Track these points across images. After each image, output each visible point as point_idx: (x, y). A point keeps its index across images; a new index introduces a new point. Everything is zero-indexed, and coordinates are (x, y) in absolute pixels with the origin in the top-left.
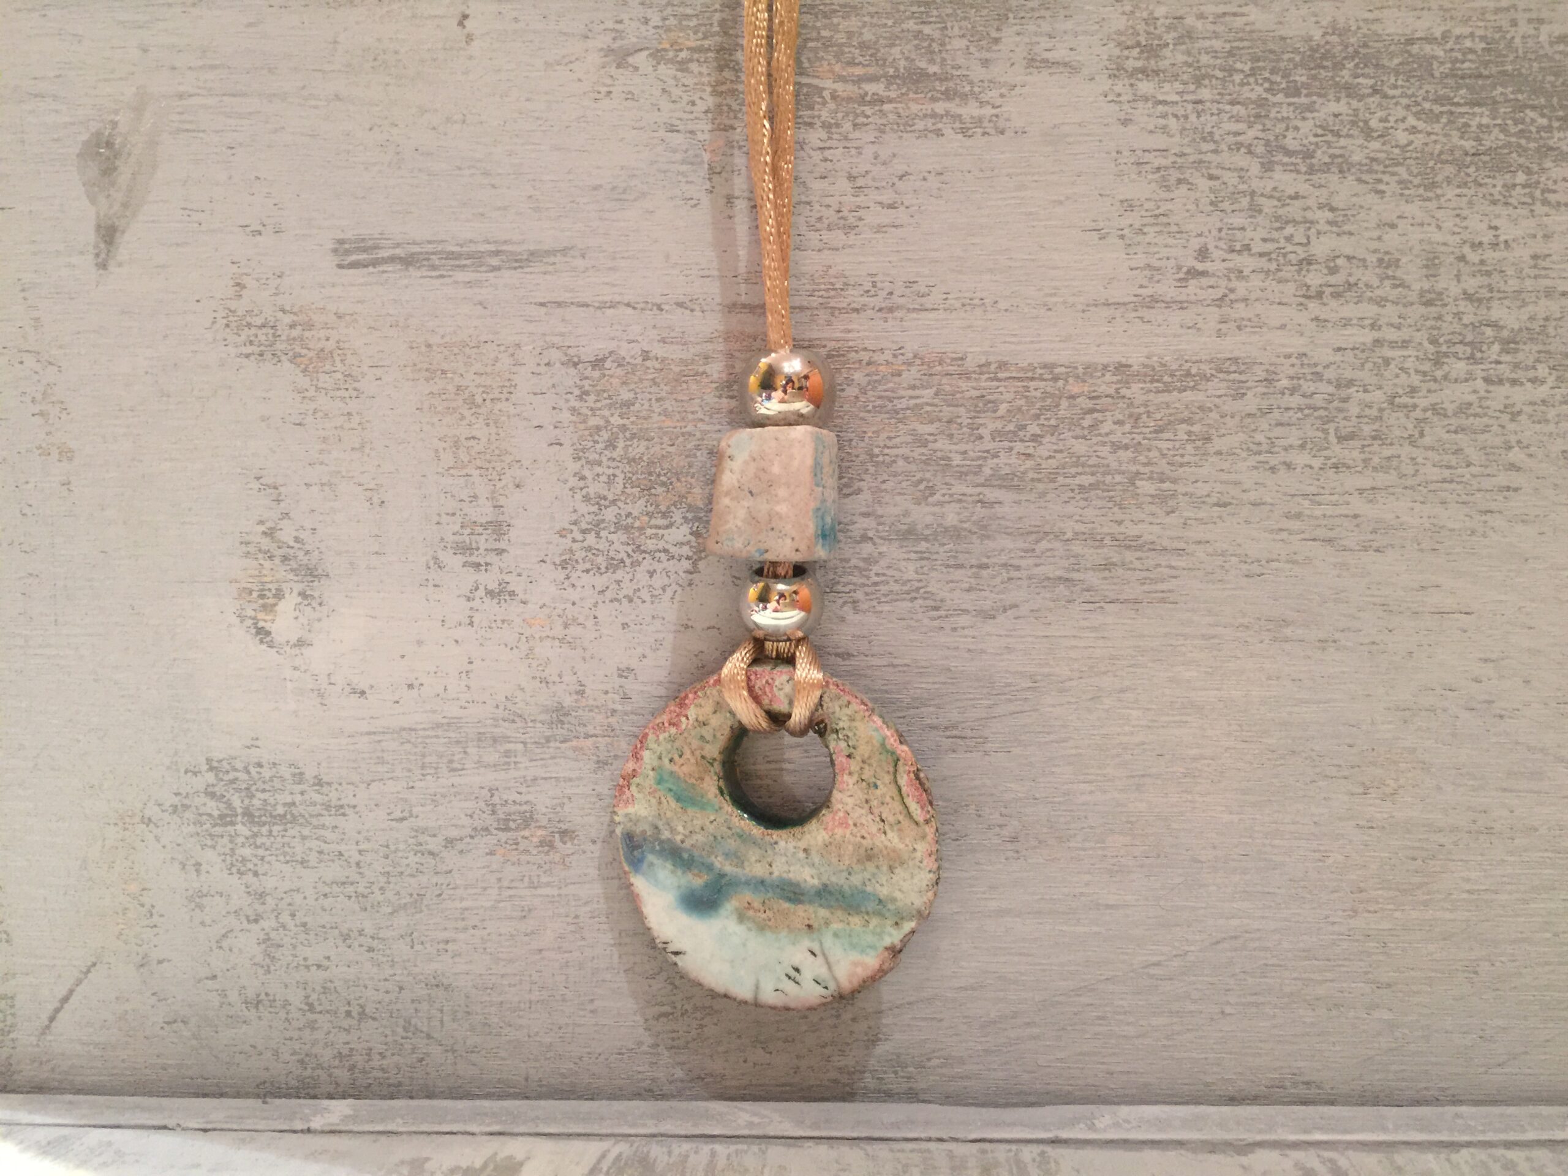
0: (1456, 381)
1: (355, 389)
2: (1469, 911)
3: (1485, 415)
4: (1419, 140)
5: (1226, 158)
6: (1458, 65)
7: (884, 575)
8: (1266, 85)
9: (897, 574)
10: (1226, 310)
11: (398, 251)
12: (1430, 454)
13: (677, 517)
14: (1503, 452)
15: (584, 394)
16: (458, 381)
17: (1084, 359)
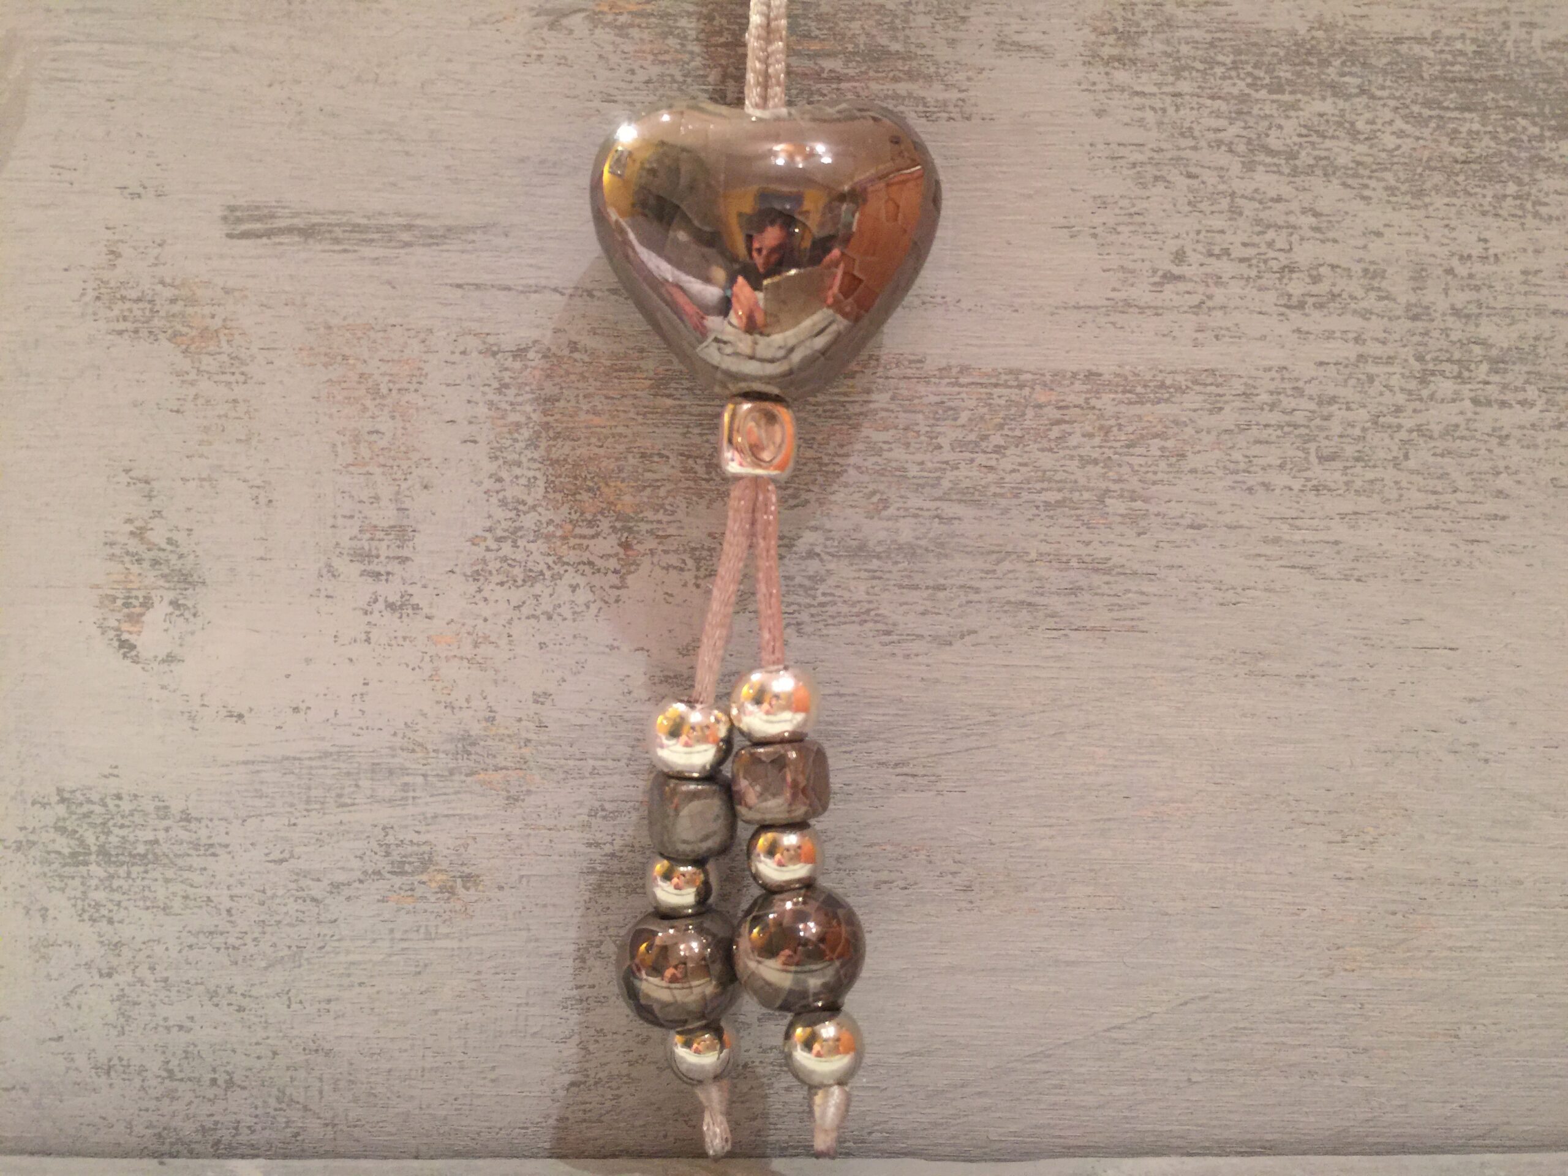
0: (1443, 401)
1: (243, 374)
2: (1451, 970)
3: (1473, 437)
4: (1407, 144)
5: (1205, 155)
6: (1448, 68)
7: (832, 595)
8: (1249, 80)
9: (847, 595)
10: (1203, 318)
11: (298, 222)
12: (1415, 478)
13: (605, 525)
14: (1489, 477)
15: (503, 387)
16: (361, 367)
17: (1052, 365)
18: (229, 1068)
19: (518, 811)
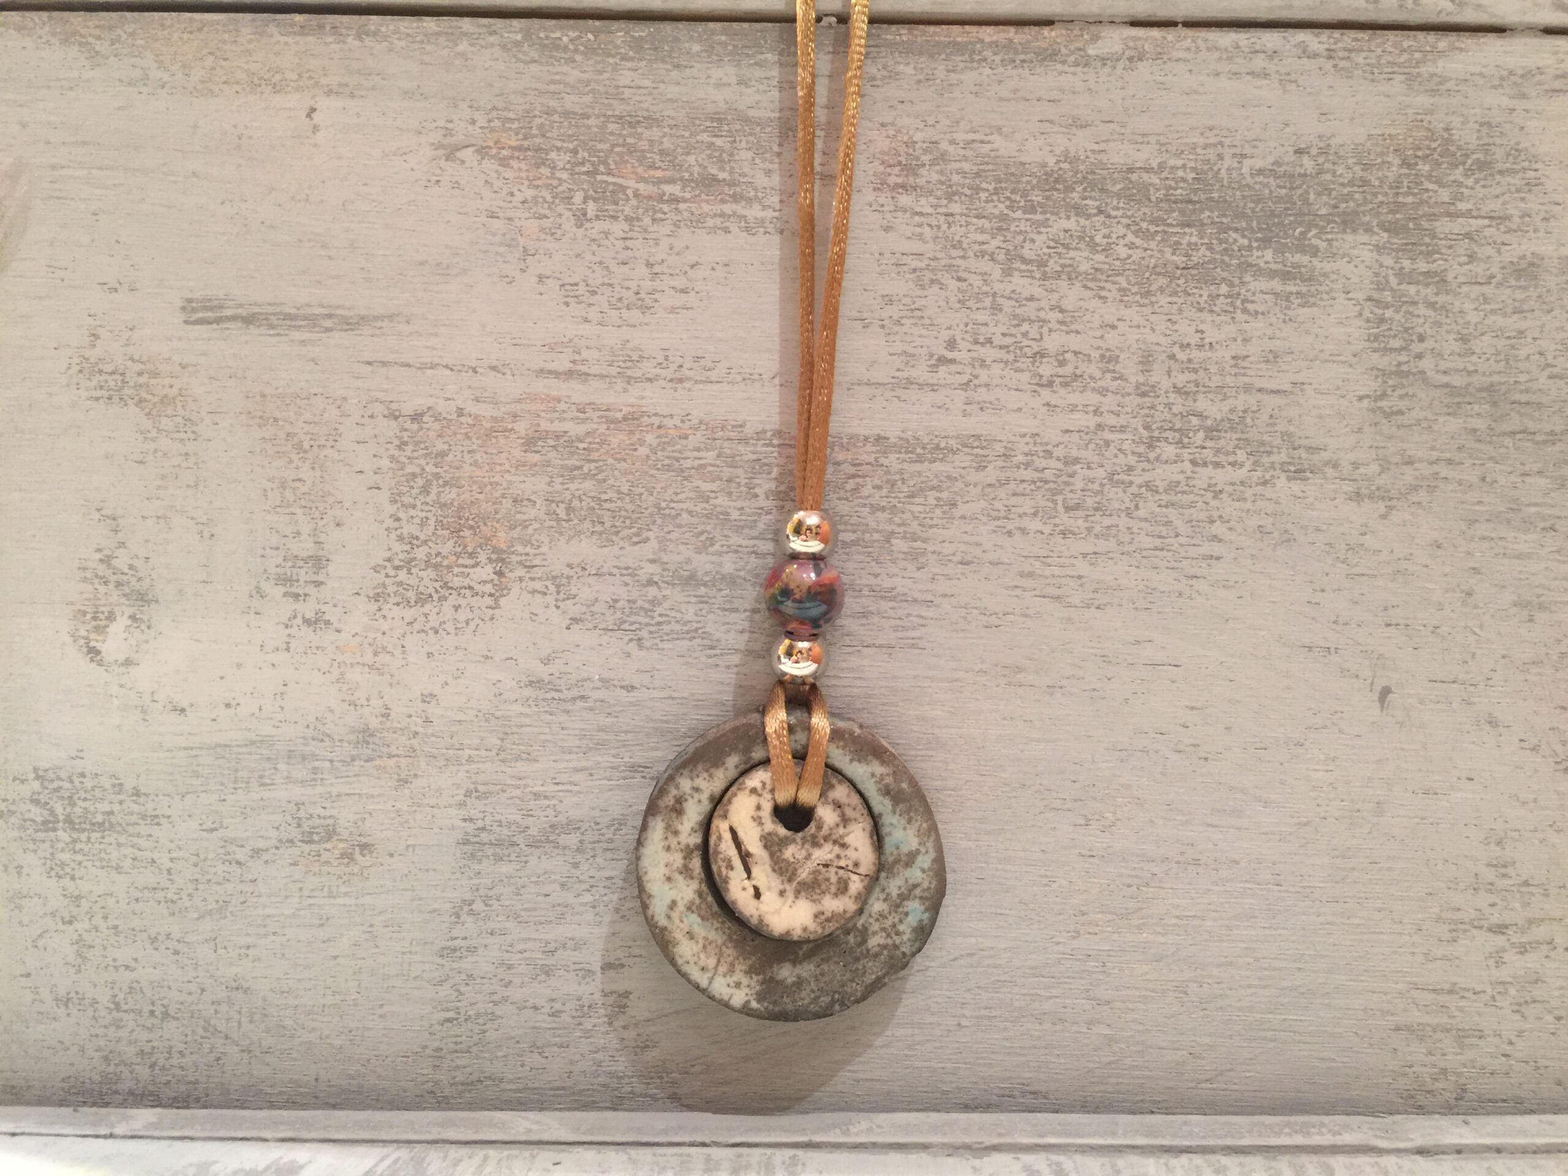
0: (1167, 462)
1: (193, 432)
2: (1179, 935)
3: (1192, 492)
4: (1137, 254)
5: (972, 263)
6: (1172, 192)
7: (667, 616)
8: (1008, 203)
9: (679, 616)
10: (970, 393)
11: (240, 311)
12: (1144, 525)
14: (1207, 525)
15: (402, 445)
16: (288, 428)
17: (848, 430)
18: (165, 1002)
19: (407, 791)
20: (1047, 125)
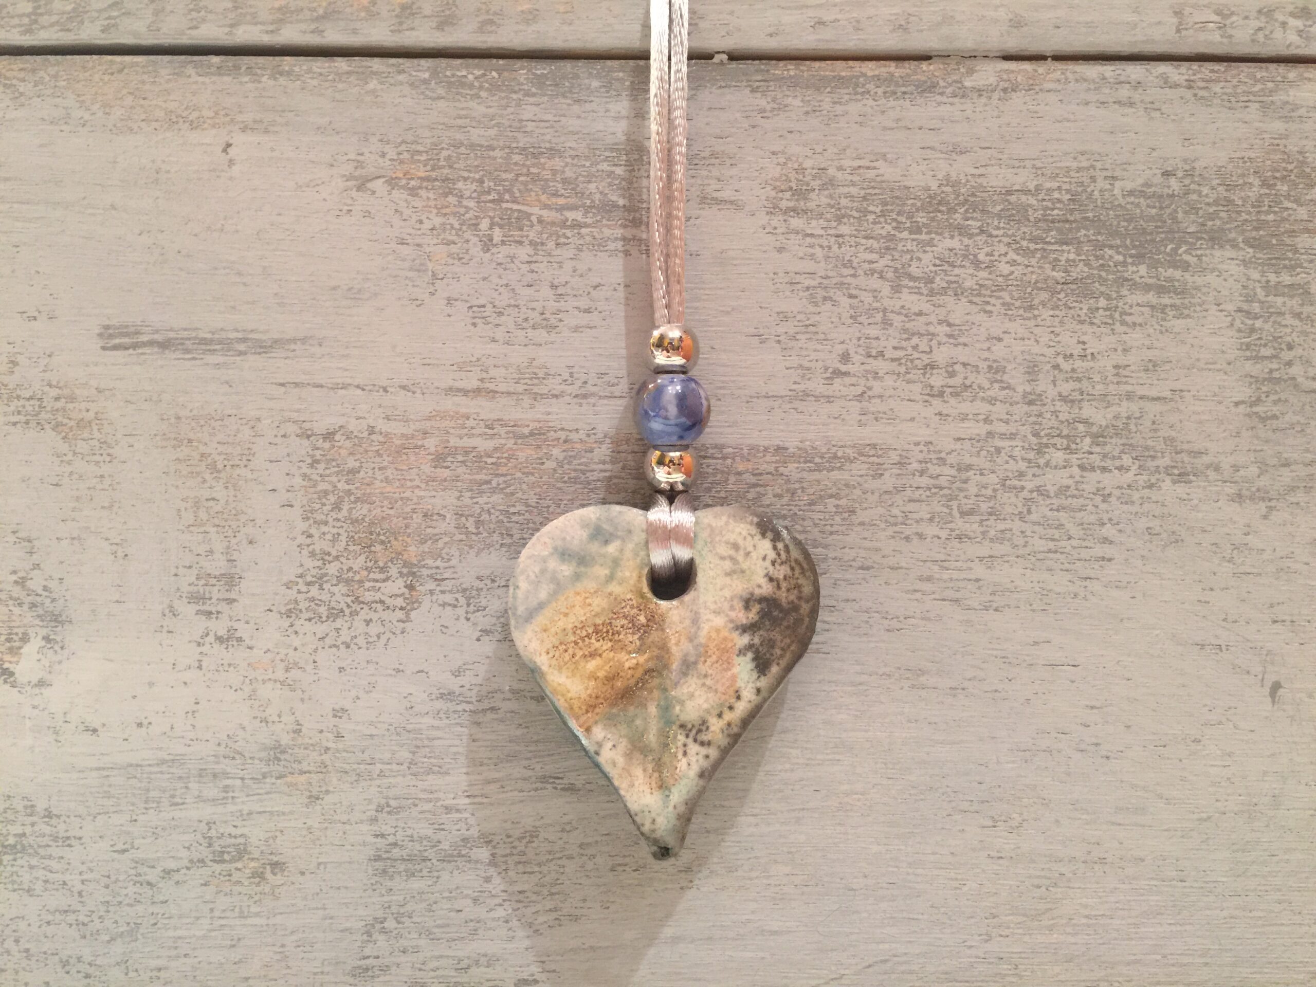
0: (1056, 467)
1: (109, 455)
3: (1082, 496)
4: (1018, 271)
5: (862, 281)
6: (1049, 212)
8: (894, 224)
10: (865, 404)
11: (158, 337)
12: (1036, 528)
13: (394, 571)
14: (1097, 528)
15: (314, 463)
16: (202, 449)
17: (749, 442)
19: (318, 808)
20: (929, 151)
